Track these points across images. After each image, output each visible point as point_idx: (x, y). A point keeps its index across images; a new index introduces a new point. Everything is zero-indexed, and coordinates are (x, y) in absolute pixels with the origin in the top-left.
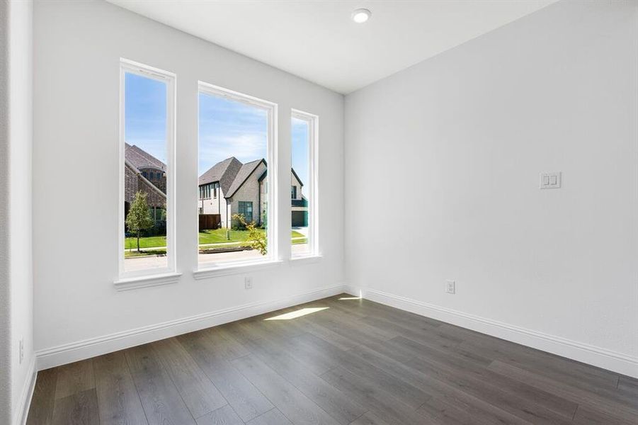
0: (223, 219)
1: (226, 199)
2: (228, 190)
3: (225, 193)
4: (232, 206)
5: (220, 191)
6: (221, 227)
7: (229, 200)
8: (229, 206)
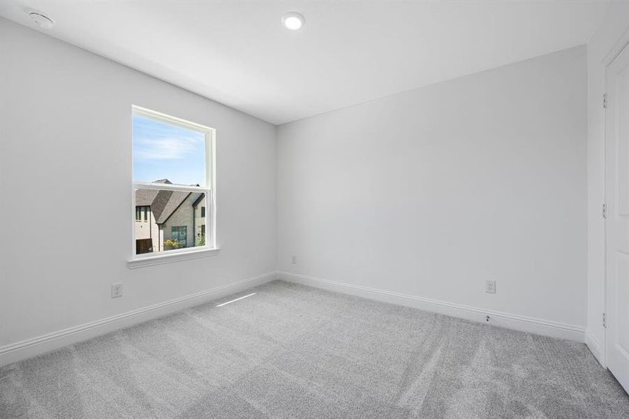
0: (155, 243)
1: (158, 224)
2: (160, 215)
3: (157, 218)
4: (164, 232)
5: (150, 215)
6: (152, 251)
7: (161, 226)
8: (162, 231)
